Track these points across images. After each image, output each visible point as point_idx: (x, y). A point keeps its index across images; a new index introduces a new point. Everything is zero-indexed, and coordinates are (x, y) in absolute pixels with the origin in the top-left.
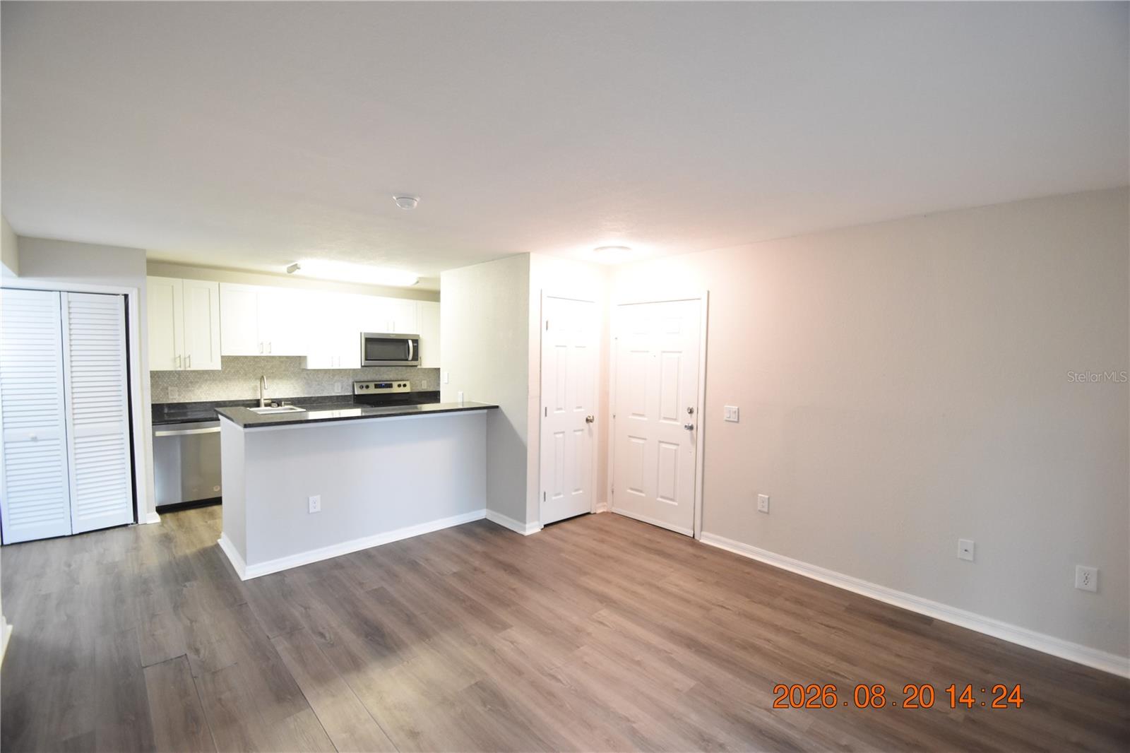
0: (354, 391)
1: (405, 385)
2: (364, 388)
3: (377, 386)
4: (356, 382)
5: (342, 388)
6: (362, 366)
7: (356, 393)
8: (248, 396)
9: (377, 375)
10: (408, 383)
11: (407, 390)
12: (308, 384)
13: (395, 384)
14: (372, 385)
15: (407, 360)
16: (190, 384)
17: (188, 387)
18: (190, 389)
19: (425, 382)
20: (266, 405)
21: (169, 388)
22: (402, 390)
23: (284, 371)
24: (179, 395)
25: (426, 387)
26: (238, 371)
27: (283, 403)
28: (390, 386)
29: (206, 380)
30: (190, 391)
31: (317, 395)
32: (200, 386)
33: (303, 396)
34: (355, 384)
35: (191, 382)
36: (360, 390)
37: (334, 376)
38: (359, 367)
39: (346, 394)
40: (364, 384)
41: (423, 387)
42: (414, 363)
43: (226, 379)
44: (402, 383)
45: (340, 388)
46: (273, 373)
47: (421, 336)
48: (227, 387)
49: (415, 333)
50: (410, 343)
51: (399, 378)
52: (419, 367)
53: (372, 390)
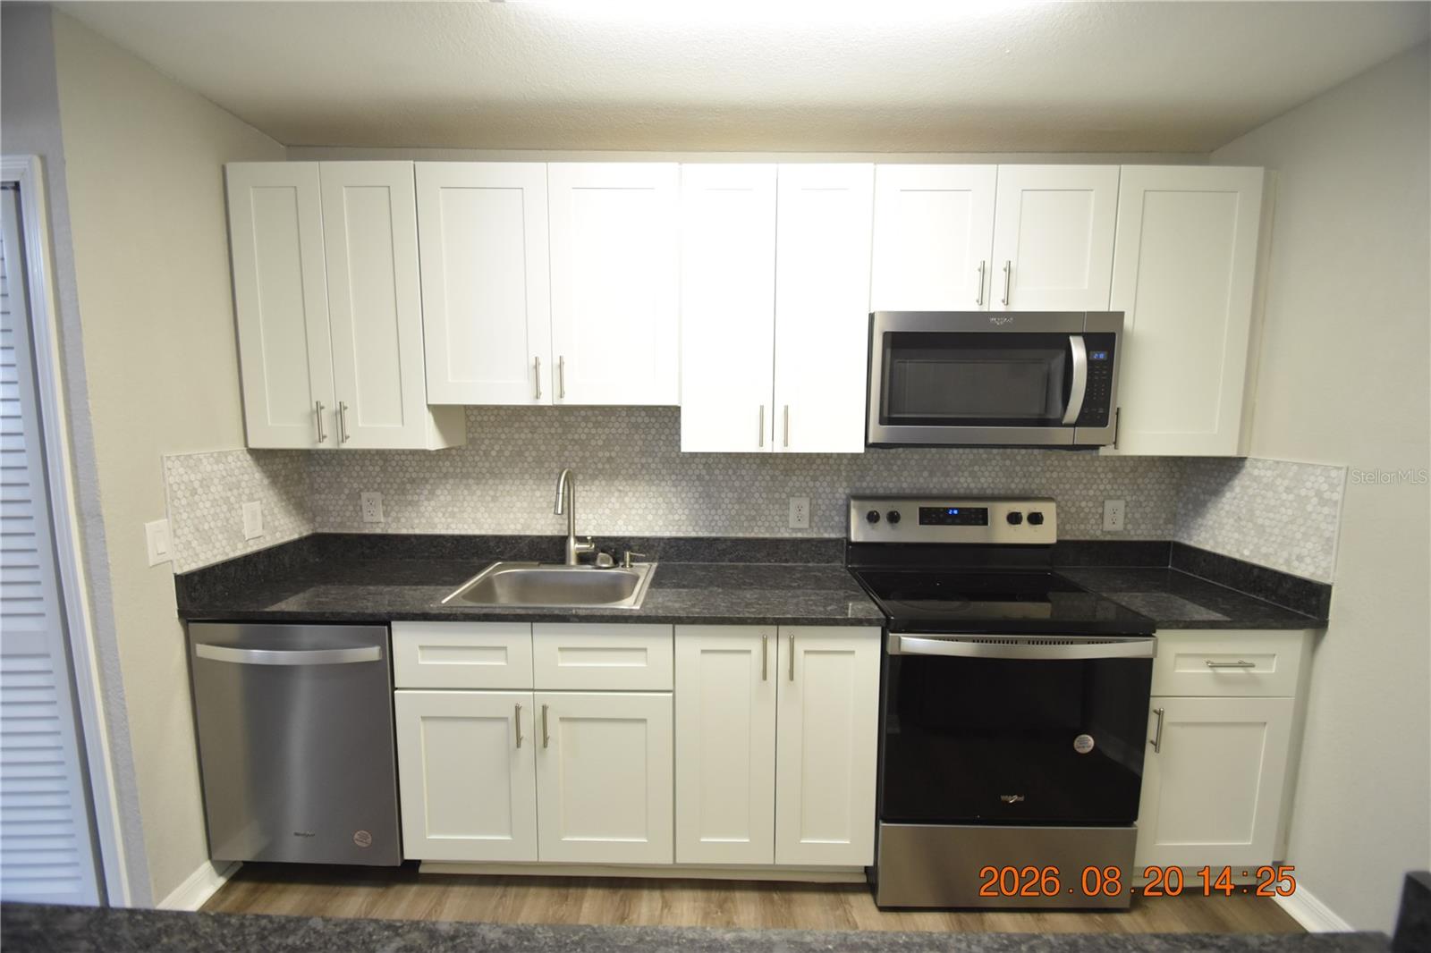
0: (848, 529)
1: (1036, 519)
2: (883, 521)
3: (928, 517)
4: (857, 497)
5: (811, 515)
6: (867, 445)
7: (853, 539)
8: (544, 525)
9: (932, 474)
10: (1048, 510)
11: (1045, 534)
12: (709, 496)
13: (1000, 511)
14: (910, 511)
15: (1058, 423)
16: (408, 486)
17: (403, 492)
18: (409, 498)
19: (1121, 504)
20: (583, 559)
21: (365, 495)
22: (1024, 534)
23: (642, 453)
24: (386, 514)
25: (1119, 526)
26: (520, 453)
27: (628, 554)
28: (981, 518)
29: (446, 476)
30: (410, 503)
31: (733, 535)
32: (432, 492)
33: (693, 534)
34: (852, 503)
35: (412, 481)
36: (868, 526)
37: (787, 472)
38: (860, 449)
39: (826, 536)
40: (882, 508)
41: (1108, 526)
42: (1086, 435)
43: (493, 475)
44: (1025, 509)
45: (806, 511)
46: (610, 460)
47: (1128, 321)
48: (494, 499)
49: (1100, 306)
50: (1079, 353)
51: (1016, 486)
52: (1103, 452)
53: (912, 532)
